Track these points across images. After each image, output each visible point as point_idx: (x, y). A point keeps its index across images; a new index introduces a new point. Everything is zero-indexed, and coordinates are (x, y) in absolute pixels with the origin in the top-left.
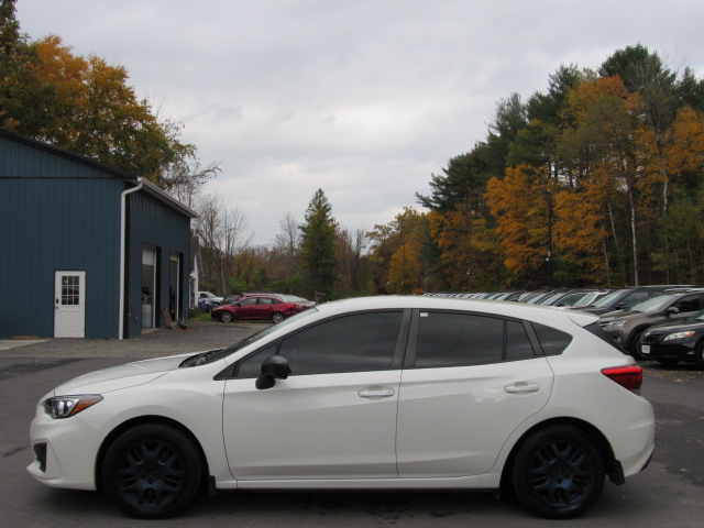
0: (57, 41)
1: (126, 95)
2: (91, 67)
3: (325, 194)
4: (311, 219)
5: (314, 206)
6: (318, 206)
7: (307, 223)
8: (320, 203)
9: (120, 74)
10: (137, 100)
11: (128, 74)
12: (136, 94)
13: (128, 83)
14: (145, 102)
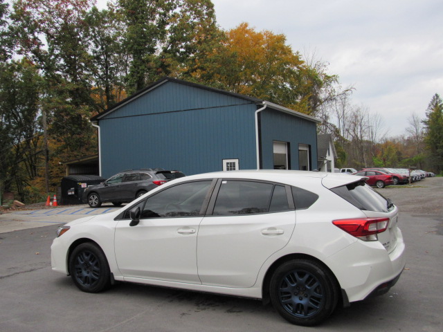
0: (246, 25)
1: (287, 51)
2: (265, 37)
3: (441, 97)
4: (431, 116)
5: (432, 106)
6: (436, 106)
7: (428, 119)
8: (437, 104)
9: (281, 39)
10: (293, 52)
11: (286, 38)
12: (292, 49)
13: (286, 44)
14: (298, 53)
